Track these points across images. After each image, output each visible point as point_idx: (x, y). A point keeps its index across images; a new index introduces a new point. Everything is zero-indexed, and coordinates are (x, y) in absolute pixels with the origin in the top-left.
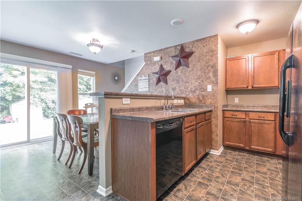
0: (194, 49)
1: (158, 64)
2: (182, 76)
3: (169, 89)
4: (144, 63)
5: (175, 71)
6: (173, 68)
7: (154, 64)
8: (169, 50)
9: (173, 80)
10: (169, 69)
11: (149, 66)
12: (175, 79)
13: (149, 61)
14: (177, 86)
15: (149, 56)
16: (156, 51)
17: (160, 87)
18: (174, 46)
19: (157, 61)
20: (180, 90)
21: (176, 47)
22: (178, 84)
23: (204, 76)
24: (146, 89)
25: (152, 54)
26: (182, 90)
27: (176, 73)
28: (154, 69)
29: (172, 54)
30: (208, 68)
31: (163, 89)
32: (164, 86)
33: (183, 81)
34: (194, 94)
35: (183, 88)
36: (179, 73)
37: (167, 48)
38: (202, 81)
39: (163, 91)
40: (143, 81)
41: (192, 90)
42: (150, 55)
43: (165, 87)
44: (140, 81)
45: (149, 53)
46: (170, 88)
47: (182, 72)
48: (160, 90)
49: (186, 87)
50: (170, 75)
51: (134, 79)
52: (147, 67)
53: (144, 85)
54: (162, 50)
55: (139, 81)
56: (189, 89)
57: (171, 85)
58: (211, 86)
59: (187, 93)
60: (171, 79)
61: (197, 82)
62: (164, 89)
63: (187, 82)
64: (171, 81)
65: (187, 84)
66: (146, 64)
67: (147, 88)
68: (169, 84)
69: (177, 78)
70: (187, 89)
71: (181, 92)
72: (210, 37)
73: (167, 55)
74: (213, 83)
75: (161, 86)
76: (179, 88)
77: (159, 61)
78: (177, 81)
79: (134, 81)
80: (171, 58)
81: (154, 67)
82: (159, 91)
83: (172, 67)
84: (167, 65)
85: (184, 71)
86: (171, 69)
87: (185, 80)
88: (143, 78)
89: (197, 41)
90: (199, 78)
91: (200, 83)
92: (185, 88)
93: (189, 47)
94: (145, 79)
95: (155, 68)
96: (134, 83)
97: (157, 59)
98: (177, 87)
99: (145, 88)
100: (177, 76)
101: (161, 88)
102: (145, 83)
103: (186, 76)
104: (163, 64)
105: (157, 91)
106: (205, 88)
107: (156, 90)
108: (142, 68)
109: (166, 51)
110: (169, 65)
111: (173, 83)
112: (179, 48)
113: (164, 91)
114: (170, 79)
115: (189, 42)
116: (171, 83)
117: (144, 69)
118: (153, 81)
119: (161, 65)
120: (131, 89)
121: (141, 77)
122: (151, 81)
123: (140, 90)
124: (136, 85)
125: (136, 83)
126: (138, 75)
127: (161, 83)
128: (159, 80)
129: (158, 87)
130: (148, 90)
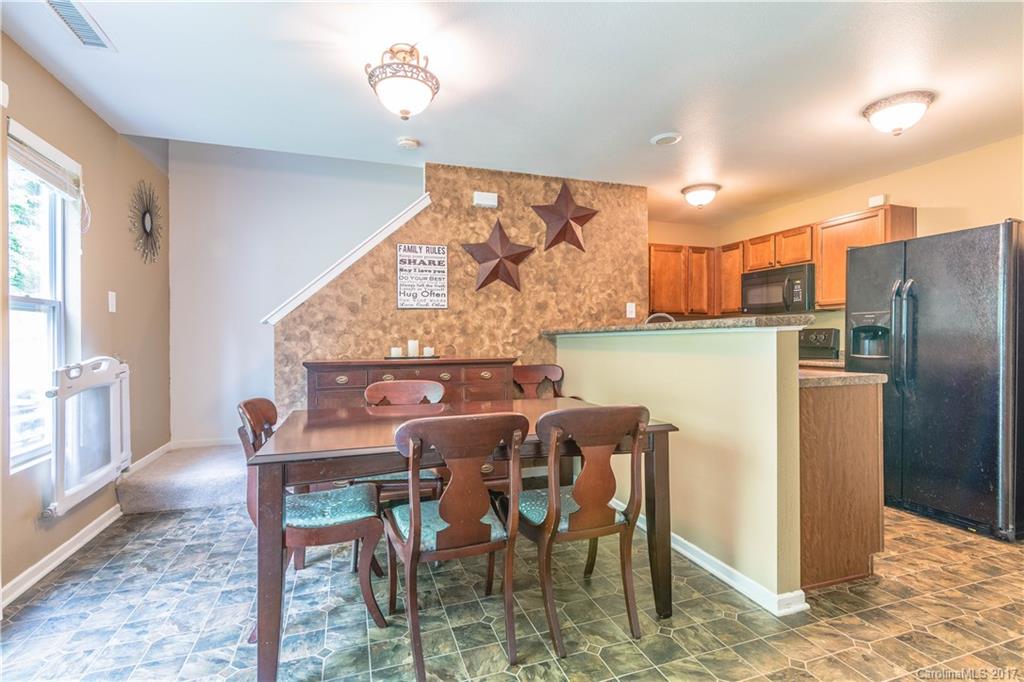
0: (596, 206)
1: (486, 217)
2: (566, 272)
3: (524, 304)
4: (428, 201)
5: (545, 253)
6: (539, 242)
7: (468, 214)
8: (526, 183)
9: (539, 280)
10: (527, 243)
11: (446, 216)
12: (545, 277)
13: (447, 196)
14: (552, 298)
15: (447, 181)
16: (480, 171)
17: (495, 296)
18: (543, 177)
19: (485, 209)
20: (560, 311)
21: (547, 180)
22: (555, 294)
23: (619, 279)
24: (435, 298)
25: (464, 177)
26: (566, 310)
27: (550, 259)
28: (470, 232)
29: (535, 201)
30: (627, 260)
31: (505, 305)
32: (510, 294)
33: (568, 286)
34: (597, 322)
35: (568, 306)
36: (558, 262)
37: (519, 175)
38: (616, 292)
39: (505, 310)
40: (422, 267)
41: (593, 312)
42: (451, 176)
43: (512, 299)
44: (406, 267)
45: (448, 168)
46: (528, 302)
47: (565, 259)
48: (493, 306)
49: (577, 305)
50: (529, 263)
51: (371, 254)
52: (440, 216)
53: (426, 282)
54: (500, 173)
55: (399, 266)
56: (585, 309)
57: (532, 295)
58: (634, 304)
59: (581, 321)
60: (531, 276)
61: (603, 291)
62: (510, 304)
63: (578, 290)
64: (533, 281)
65: (579, 295)
66: (436, 207)
67: (438, 295)
68: (527, 291)
69: (551, 275)
70: (579, 307)
71: (564, 317)
72: (631, 186)
73: (520, 198)
74: (637, 297)
75: (499, 294)
76: (557, 302)
77: (493, 210)
78: (549, 283)
79: (371, 260)
80: (531, 209)
81: (471, 225)
82: (489, 309)
83: (535, 240)
84: (519, 229)
85: (570, 257)
86: (534, 244)
87: (574, 282)
88: (423, 254)
89: (605, 185)
90: (607, 283)
91: (610, 295)
92: (573, 305)
93: (583, 195)
94: (432, 263)
95: (473, 229)
96: (368, 271)
97: (485, 199)
98: (552, 303)
99: (432, 294)
100: (551, 268)
101: (496, 300)
102: (431, 279)
103: (576, 272)
104: (506, 222)
105: (482, 308)
106: (621, 308)
107: (478, 305)
108: (416, 217)
109: (516, 182)
110: (526, 229)
111: (538, 287)
112: (558, 187)
113: (509, 311)
114: (527, 276)
115: (585, 182)
116: (533, 287)
117: (426, 221)
118: (467, 273)
119: (499, 227)
120: (350, 293)
121: (410, 250)
122: (459, 274)
123: (405, 301)
124: (382, 279)
125: (380, 270)
126: (391, 241)
127: (498, 285)
128: (494, 275)
129: (487, 297)
130: (443, 302)
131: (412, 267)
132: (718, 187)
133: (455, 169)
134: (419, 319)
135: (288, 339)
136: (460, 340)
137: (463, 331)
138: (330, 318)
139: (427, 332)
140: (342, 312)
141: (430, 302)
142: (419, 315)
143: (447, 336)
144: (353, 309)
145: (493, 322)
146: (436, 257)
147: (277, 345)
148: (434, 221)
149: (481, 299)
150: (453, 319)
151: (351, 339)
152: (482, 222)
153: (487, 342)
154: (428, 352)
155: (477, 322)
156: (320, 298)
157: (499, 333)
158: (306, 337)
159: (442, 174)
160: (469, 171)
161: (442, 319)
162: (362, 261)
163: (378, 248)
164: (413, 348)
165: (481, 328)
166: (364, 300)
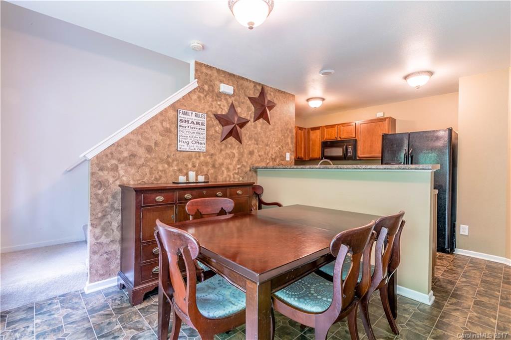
0: (275, 101)
1: (226, 99)
2: (262, 134)
3: (244, 151)
4: (196, 85)
5: (253, 124)
6: (251, 117)
7: (218, 96)
8: (246, 84)
9: (250, 138)
10: (245, 117)
11: (206, 96)
12: (253, 136)
13: (206, 83)
14: (256, 148)
15: (207, 74)
16: (224, 72)
17: (230, 146)
18: (254, 82)
19: (226, 95)
20: (259, 156)
21: (256, 84)
22: (257, 146)
23: (284, 141)
24: (199, 145)
25: (215, 73)
26: (262, 156)
27: (255, 127)
28: (218, 107)
29: (250, 94)
30: (287, 131)
31: (234, 151)
32: (237, 145)
33: (263, 142)
34: (275, 162)
35: (263, 153)
36: (259, 129)
37: (243, 78)
38: (282, 147)
39: (234, 154)
40: (192, 125)
41: (273, 157)
42: (209, 72)
43: (238, 148)
44: (183, 124)
45: (207, 67)
46: (245, 150)
47: (262, 128)
48: (228, 151)
49: (267, 153)
50: (246, 128)
51: (161, 113)
52: (202, 95)
53: (194, 135)
54: (234, 75)
55: (179, 123)
56: (270, 155)
57: (247, 146)
58: (289, 154)
59: (268, 161)
60: (247, 135)
61: (277, 146)
62: (237, 151)
63: (267, 145)
64: (248, 138)
65: (267, 148)
66: (200, 89)
67: (201, 143)
68: (245, 144)
69: (256, 136)
70: (268, 154)
71: (261, 160)
72: (289, 94)
73: (243, 91)
74: (290, 150)
75: (231, 144)
76: (258, 152)
77: (230, 96)
78: (255, 140)
79: (161, 118)
80: (247, 98)
81: (219, 103)
82: (226, 153)
83: (249, 116)
84: (242, 109)
85: (264, 127)
86: (248, 118)
87: (266, 140)
88: (192, 117)
89: (279, 91)
90: (279, 142)
91: (280, 148)
92: (265, 153)
93: (270, 95)
94: (198, 123)
95: (219, 105)
96: (159, 125)
97: (226, 88)
98: (256, 151)
99: (197, 142)
100: (255, 132)
101: (231, 148)
102: (197, 133)
103: (266, 136)
104: (236, 104)
105: (223, 153)
106: (284, 155)
107: (221, 150)
108: (189, 94)
109: (241, 82)
110: (245, 109)
111: (250, 142)
112: (260, 88)
113: (236, 155)
114: (245, 135)
115: (271, 88)
116: (248, 142)
117: (195, 97)
118: (216, 131)
119: (232, 104)
120: (147, 139)
121: (186, 114)
122: (212, 132)
123: (182, 146)
124: (168, 131)
125: (166, 125)
126: (174, 107)
127: (231, 139)
128: (230, 134)
129: (226, 146)
130: (203, 148)
131: (187, 125)
132: (323, 99)
133: (211, 68)
134: (190, 158)
135: (101, 169)
136: (212, 171)
137: (214, 166)
138: (133, 155)
139: (194, 166)
140: (141, 152)
141: (196, 148)
142: (190, 156)
143: (205, 169)
144: (149, 150)
145: (228, 161)
146: (201, 120)
147: (93, 174)
148: (199, 97)
149: (223, 147)
150: (208, 159)
151: (147, 170)
152: (224, 103)
153: (225, 172)
154: (201, 178)
155: (220, 161)
156: (126, 140)
157: (231, 167)
158: (115, 168)
159: (204, 70)
160: (218, 71)
161: (202, 158)
162: (155, 118)
163: (166, 110)
164: (192, 175)
165: (222, 164)
166: (156, 144)
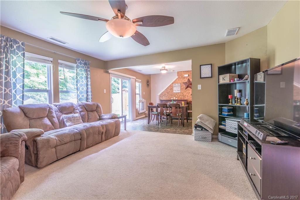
1: (186, 78)
4: (177, 77)
7: (184, 78)
13: (180, 76)
16: (186, 71)
19: (186, 77)
25: (183, 72)
28: (184, 81)
32: (191, 90)
42: (181, 73)
45: (180, 72)
48: (188, 92)
51: (170, 85)
52: (179, 79)
53: (177, 89)
54: (189, 71)
55: (174, 87)
66: (179, 78)
75: (189, 90)
77: (187, 77)
88: (177, 85)
94: (178, 86)
97: (186, 75)
105: (186, 92)
113: (191, 92)
117: (177, 80)
118: (183, 87)
119: (189, 79)
120: (167, 91)
121: (175, 84)
122: (182, 87)
123: (174, 92)
124: (171, 89)
125: (171, 87)
126: (172, 83)
127: (189, 88)
128: (188, 87)
129: (187, 90)
130: (180, 91)
133: (182, 72)
134: (177, 94)
135: (160, 97)
136: (182, 97)
137: (183, 96)
138: (165, 94)
139: (178, 96)
140: (167, 94)
141: (178, 92)
142: (176, 93)
143: (181, 97)
144: (168, 93)
145: (188, 94)
146: (179, 85)
147: (159, 98)
148: (179, 80)
149: (186, 91)
150: (181, 94)
151: (168, 97)
152: (186, 79)
153: (187, 97)
154: (176, 99)
155: (185, 94)
156: (164, 92)
157: (189, 96)
158: (162, 97)
159: (180, 73)
160: (184, 72)
161: (180, 94)
162: (169, 86)
163: (171, 85)
164: (174, 98)
165: (186, 95)
166: (169, 92)
